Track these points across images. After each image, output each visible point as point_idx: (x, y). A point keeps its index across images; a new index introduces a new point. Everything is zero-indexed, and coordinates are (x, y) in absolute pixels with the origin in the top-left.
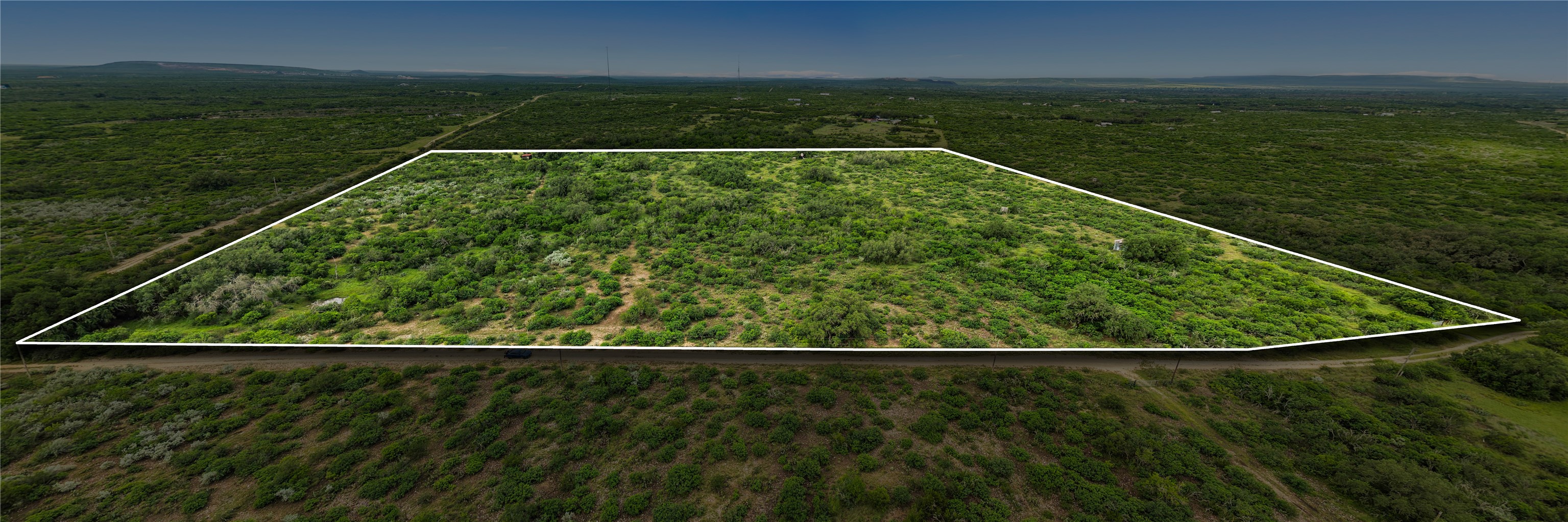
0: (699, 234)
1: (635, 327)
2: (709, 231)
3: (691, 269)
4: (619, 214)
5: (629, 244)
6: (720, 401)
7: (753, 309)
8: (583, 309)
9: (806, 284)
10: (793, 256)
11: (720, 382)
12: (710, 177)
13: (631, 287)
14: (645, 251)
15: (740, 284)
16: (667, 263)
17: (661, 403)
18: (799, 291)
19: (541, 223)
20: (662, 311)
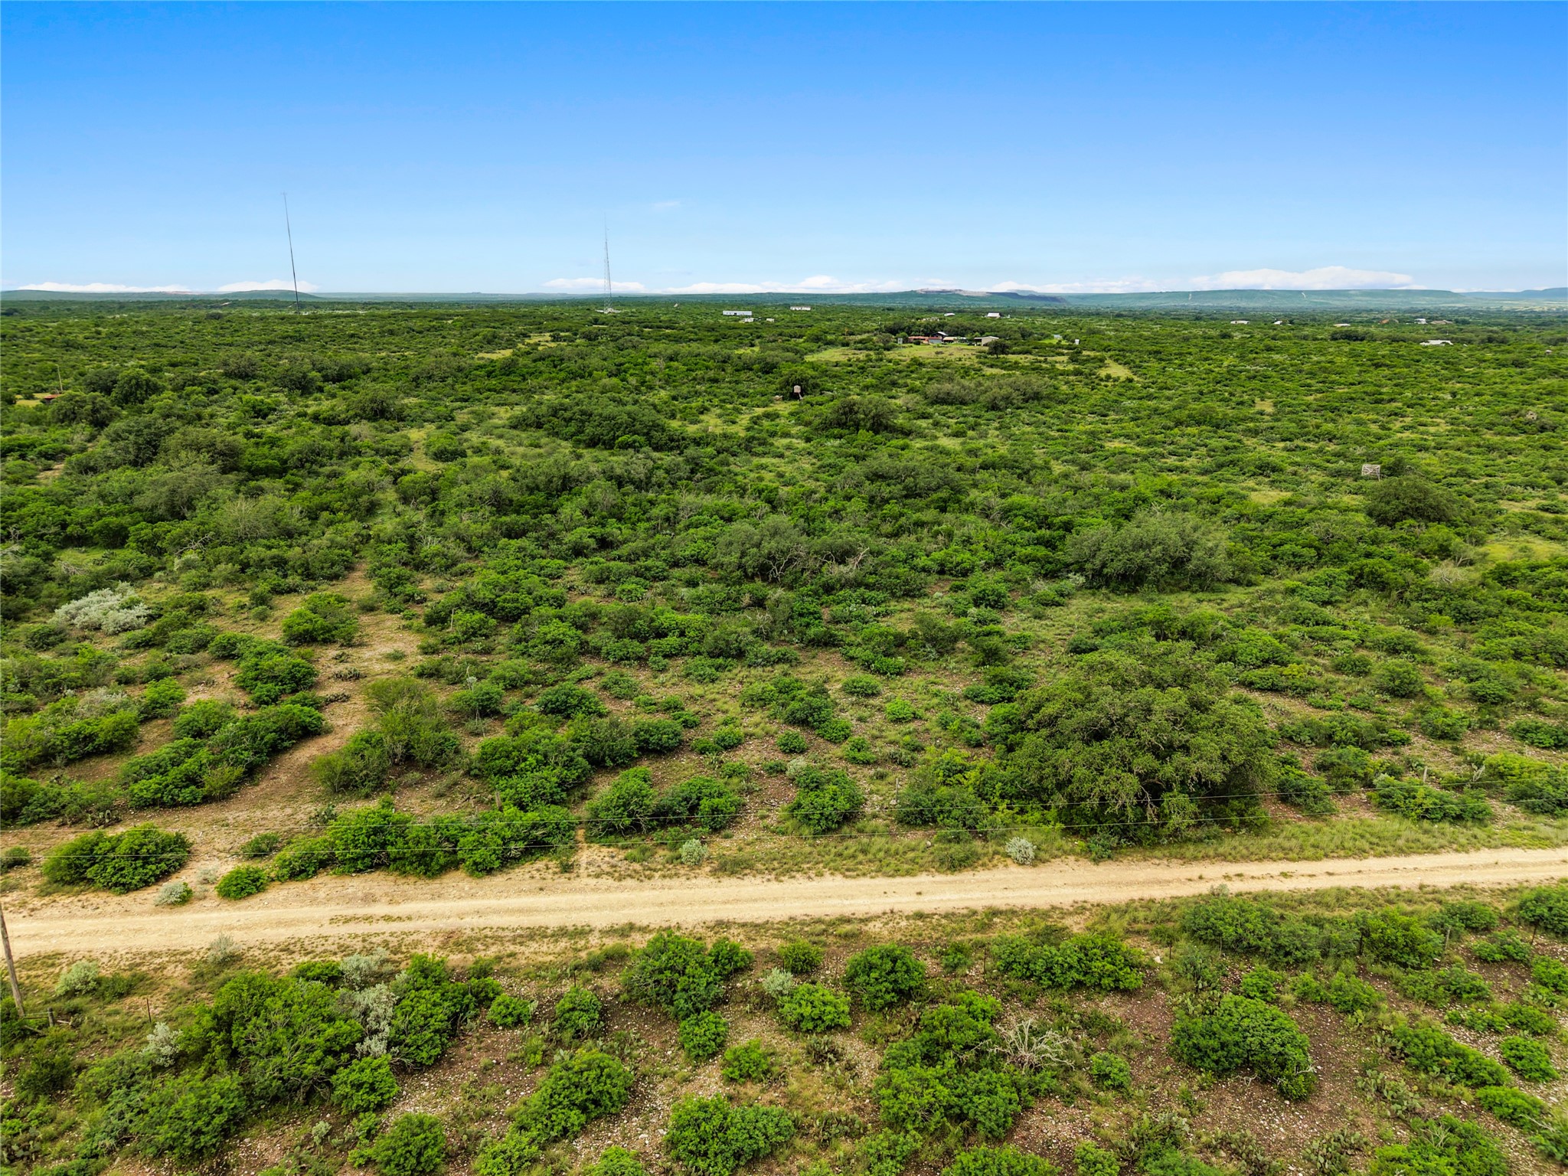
0: (570, 538)
1: (374, 805)
2: (597, 531)
3: (561, 618)
4: (317, 500)
5: (350, 568)
6: (791, 1100)
7: (803, 723)
8: (164, 751)
9: (941, 643)
10: (871, 580)
11: (766, 1003)
12: (573, 427)
13: (356, 677)
14: (400, 580)
15: (731, 653)
16: (476, 605)
17: (514, 1141)
18: (930, 666)
19: (64, 526)
20: (474, 748)
